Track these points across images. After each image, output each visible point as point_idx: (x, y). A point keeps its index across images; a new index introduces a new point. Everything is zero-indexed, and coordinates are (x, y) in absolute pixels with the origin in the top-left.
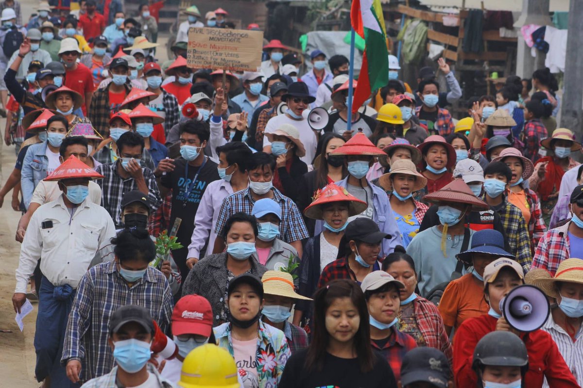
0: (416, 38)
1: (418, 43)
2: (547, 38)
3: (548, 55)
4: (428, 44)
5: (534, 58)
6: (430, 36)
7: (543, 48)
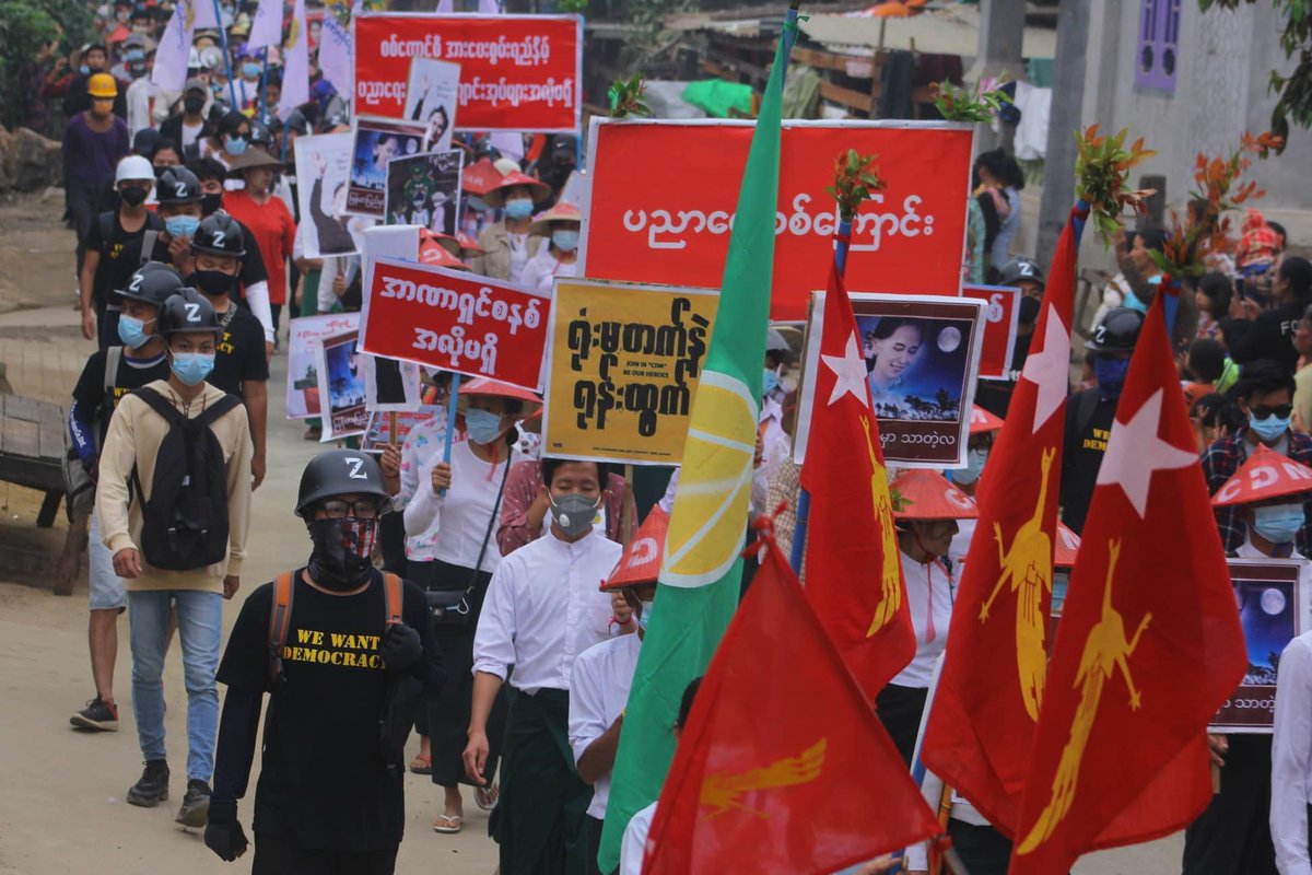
0: (802, 96)
1: (805, 104)
2: (1019, 101)
3: (1019, 129)
4: (821, 107)
5: (995, 134)
6: (825, 94)
7: (1012, 117)
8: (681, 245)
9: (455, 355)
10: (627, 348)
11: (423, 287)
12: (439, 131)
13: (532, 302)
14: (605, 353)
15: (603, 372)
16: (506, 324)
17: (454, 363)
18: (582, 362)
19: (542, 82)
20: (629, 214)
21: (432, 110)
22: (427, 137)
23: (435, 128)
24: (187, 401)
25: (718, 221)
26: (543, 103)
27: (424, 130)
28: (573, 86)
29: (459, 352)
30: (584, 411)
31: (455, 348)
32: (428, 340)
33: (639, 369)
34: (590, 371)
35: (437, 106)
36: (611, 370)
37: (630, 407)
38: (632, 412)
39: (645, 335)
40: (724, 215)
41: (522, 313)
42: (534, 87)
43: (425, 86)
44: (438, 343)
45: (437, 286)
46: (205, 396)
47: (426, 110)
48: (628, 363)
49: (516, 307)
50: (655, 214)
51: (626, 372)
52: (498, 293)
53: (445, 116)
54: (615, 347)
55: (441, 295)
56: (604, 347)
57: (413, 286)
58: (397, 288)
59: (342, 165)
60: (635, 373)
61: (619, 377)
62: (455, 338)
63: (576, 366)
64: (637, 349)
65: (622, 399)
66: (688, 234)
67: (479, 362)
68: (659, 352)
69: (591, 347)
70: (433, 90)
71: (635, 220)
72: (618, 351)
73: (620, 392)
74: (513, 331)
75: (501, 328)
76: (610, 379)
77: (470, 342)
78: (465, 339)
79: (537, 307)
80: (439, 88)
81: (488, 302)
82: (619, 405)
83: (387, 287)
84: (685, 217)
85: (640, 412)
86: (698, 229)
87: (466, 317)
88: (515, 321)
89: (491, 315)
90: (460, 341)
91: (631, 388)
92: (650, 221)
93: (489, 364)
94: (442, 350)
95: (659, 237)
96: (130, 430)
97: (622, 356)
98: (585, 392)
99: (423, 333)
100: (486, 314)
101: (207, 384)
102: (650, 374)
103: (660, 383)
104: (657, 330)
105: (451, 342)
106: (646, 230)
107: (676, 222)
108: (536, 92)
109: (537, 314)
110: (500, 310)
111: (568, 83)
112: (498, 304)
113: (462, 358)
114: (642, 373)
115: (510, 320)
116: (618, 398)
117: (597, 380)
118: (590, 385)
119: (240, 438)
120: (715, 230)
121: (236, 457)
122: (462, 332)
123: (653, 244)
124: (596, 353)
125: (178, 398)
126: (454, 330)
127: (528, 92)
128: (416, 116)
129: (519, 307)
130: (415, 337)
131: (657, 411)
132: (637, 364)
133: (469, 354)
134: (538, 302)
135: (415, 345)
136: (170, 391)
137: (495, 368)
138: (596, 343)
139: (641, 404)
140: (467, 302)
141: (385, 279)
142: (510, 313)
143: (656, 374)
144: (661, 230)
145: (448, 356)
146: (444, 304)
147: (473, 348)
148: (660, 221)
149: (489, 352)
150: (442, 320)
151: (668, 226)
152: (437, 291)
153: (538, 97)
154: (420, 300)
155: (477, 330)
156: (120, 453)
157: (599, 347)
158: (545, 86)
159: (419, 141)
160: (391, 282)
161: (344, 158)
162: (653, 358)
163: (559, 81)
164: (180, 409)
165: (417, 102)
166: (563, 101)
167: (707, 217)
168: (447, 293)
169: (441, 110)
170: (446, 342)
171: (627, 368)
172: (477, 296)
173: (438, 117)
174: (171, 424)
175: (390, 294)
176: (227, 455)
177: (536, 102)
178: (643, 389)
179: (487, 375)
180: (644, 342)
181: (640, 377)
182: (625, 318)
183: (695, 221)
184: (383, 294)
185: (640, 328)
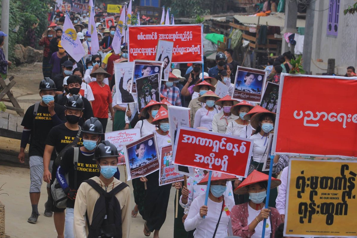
0: (237, 38)
1: (238, 40)
2: (295, 39)
4: (242, 40)
5: (289, 47)
6: (243, 37)
7: (293, 43)
8: (317, 125)
9: (211, 164)
10: (322, 187)
11: (198, 138)
12: (166, 64)
13: (243, 143)
14: (312, 190)
15: (311, 198)
16: (232, 152)
17: (210, 167)
18: (302, 194)
19: (190, 46)
20: (296, 112)
21: (165, 57)
22: (162, 66)
23: (165, 63)
24: (107, 185)
25: (332, 116)
26: (191, 53)
27: (161, 64)
28: (200, 47)
29: (213, 163)
30: (302, 215)
31: (211, 162)
32: (200, 158)
33: (327, 196)
34: (306, 198)
35: (166, 56)
36: (315, 198)
37: (322, 213)
38: (323, 215)
39: (329, 181)
40: (335, 114)
41: (238, 147)
42: (188, 48)
43: (163, 50)
44: (204, 159)
45: (204, 138)
46: (114, 183)
47: (163, 57)
48: (322, 194)
49: (236, 145)
50: (307, 113)
51: (321, 198)
52: (229, 140)
53: (168, 59)
54: (316, 187)
55: (206, 141)
56: (312, 187)
57: (195, 138)
58: (188, 139)
59: (130, 73)
60: (325, 198)
61: (318, 200)
62: (211, 158)
63: (299, 196)
64: (326, 188)
65: (319, 209)
66: (320, 121)
67: (220, 166)
68: (335, 189)
69: (306, 188)
70: (165, 51)
71: (298, 115)
72: (318, 188)
73: (318, 207)
74: (235, 154)
75: (230, 154)
76: (314, 201)
77: (217, 159)
78: (215, 158)
79: (245, 145)
80: (167, 50)
81: (225, 143)
82: (318, 212)
83: (184, 138)
84: (319, 114)
85: (327, 215)
86: (324, 119)
87: (216, 149)
88: (236, 151)
89: (226, 148)
90: (213, 159)
91: (323, 205)
92: (305, 115)
93: (225, 167)
94: (206, 162)
95: (308, 122)
96: (85, 197)
97: (319, 191)
98: (303, 207)
99: (199, 156)
100: (224, 148)
101: (114, 178)
102: (331, 198)
103: (335, 202)
104: (334, 179)
105: (210, 159)
106: (303, 119)
107: (315, 116)
108: (188, 49)
109: (245, 148)
110: (229, 146)
111: (199, 46)
112: (228, 144)
113: (214, 165)
114: (328, 198)
115: (233, 150)
116: (317, 209)
117: (309, 202)
118: (305, 204)
119: (127, 200)
120: (331, 120)
121: (125, 208)
122: (214, 155)
123: (305, 124)
124: (308, 190)
125: (103, 184)
126: (211, 155)
127: (186, 50)
128: (159, 60)
129: (237, 145)
130: (195, 158)
131: (334, 214)
132: (326, 194)
133: (216, 164)
134: (245, 143)
135: (195, 160)
136: (100, 181)
137: (227, 169)
138: (308, 185)
139: (327, 212)
140: (216, 143)
141: (184, 135)
142: (234, 147)
143: (334, 198)
144: (309, 119)
145: (208, 165)
146: (207, 145)
147: (218, 161)
148: (309, 115)
149: (225, 163)
150: (206, 151)
151: (312, 117)
152: (204, 140)
153: (189, 51)
154: (197, 143)
155: (220, 155)
156: (81, 207)
157: (309, 188)
158: (191, 48)
159: (159, 67)
160: (186, 136)
161: (131, 70)
162: (332, 191)
163: (196, 46)
164: (104, 188)
165: (160, 55)
166: (197, 52)
167: (328, 115)
168: (208, 140)
169: (167, 57)
170: (208, 159)
171: (322, 196)
172: (220, 141)
173: (166, 60)
174: (100, 195)
175: (186, 141)
176: (122, 207)
177: (188, 53)
178: (328, 205)
179: (224, 171)
180: (329, 185)
181: (327, 200)
182: (320, 173)
183: (323, 116)
184: (183, 141)
185: (327, 178)
